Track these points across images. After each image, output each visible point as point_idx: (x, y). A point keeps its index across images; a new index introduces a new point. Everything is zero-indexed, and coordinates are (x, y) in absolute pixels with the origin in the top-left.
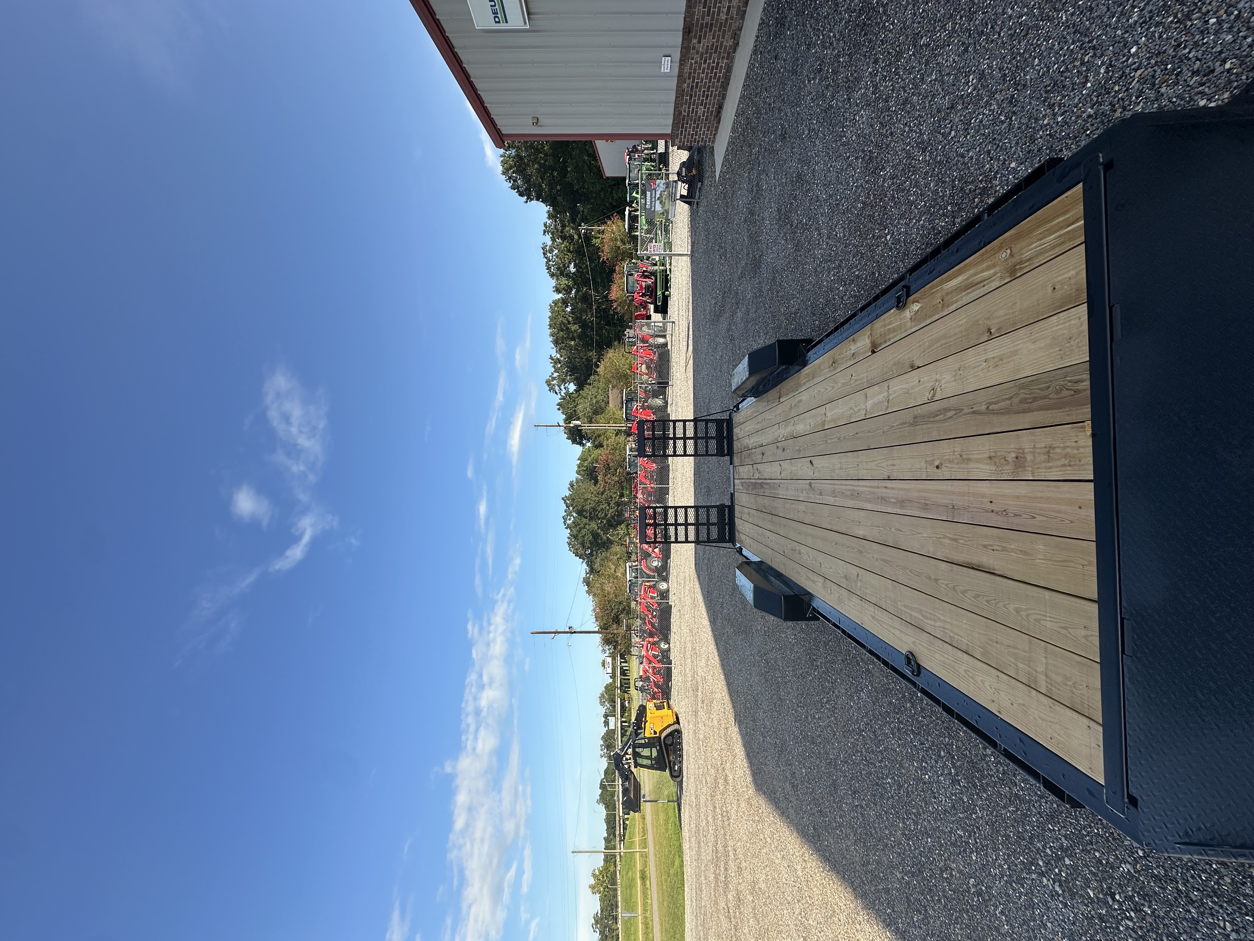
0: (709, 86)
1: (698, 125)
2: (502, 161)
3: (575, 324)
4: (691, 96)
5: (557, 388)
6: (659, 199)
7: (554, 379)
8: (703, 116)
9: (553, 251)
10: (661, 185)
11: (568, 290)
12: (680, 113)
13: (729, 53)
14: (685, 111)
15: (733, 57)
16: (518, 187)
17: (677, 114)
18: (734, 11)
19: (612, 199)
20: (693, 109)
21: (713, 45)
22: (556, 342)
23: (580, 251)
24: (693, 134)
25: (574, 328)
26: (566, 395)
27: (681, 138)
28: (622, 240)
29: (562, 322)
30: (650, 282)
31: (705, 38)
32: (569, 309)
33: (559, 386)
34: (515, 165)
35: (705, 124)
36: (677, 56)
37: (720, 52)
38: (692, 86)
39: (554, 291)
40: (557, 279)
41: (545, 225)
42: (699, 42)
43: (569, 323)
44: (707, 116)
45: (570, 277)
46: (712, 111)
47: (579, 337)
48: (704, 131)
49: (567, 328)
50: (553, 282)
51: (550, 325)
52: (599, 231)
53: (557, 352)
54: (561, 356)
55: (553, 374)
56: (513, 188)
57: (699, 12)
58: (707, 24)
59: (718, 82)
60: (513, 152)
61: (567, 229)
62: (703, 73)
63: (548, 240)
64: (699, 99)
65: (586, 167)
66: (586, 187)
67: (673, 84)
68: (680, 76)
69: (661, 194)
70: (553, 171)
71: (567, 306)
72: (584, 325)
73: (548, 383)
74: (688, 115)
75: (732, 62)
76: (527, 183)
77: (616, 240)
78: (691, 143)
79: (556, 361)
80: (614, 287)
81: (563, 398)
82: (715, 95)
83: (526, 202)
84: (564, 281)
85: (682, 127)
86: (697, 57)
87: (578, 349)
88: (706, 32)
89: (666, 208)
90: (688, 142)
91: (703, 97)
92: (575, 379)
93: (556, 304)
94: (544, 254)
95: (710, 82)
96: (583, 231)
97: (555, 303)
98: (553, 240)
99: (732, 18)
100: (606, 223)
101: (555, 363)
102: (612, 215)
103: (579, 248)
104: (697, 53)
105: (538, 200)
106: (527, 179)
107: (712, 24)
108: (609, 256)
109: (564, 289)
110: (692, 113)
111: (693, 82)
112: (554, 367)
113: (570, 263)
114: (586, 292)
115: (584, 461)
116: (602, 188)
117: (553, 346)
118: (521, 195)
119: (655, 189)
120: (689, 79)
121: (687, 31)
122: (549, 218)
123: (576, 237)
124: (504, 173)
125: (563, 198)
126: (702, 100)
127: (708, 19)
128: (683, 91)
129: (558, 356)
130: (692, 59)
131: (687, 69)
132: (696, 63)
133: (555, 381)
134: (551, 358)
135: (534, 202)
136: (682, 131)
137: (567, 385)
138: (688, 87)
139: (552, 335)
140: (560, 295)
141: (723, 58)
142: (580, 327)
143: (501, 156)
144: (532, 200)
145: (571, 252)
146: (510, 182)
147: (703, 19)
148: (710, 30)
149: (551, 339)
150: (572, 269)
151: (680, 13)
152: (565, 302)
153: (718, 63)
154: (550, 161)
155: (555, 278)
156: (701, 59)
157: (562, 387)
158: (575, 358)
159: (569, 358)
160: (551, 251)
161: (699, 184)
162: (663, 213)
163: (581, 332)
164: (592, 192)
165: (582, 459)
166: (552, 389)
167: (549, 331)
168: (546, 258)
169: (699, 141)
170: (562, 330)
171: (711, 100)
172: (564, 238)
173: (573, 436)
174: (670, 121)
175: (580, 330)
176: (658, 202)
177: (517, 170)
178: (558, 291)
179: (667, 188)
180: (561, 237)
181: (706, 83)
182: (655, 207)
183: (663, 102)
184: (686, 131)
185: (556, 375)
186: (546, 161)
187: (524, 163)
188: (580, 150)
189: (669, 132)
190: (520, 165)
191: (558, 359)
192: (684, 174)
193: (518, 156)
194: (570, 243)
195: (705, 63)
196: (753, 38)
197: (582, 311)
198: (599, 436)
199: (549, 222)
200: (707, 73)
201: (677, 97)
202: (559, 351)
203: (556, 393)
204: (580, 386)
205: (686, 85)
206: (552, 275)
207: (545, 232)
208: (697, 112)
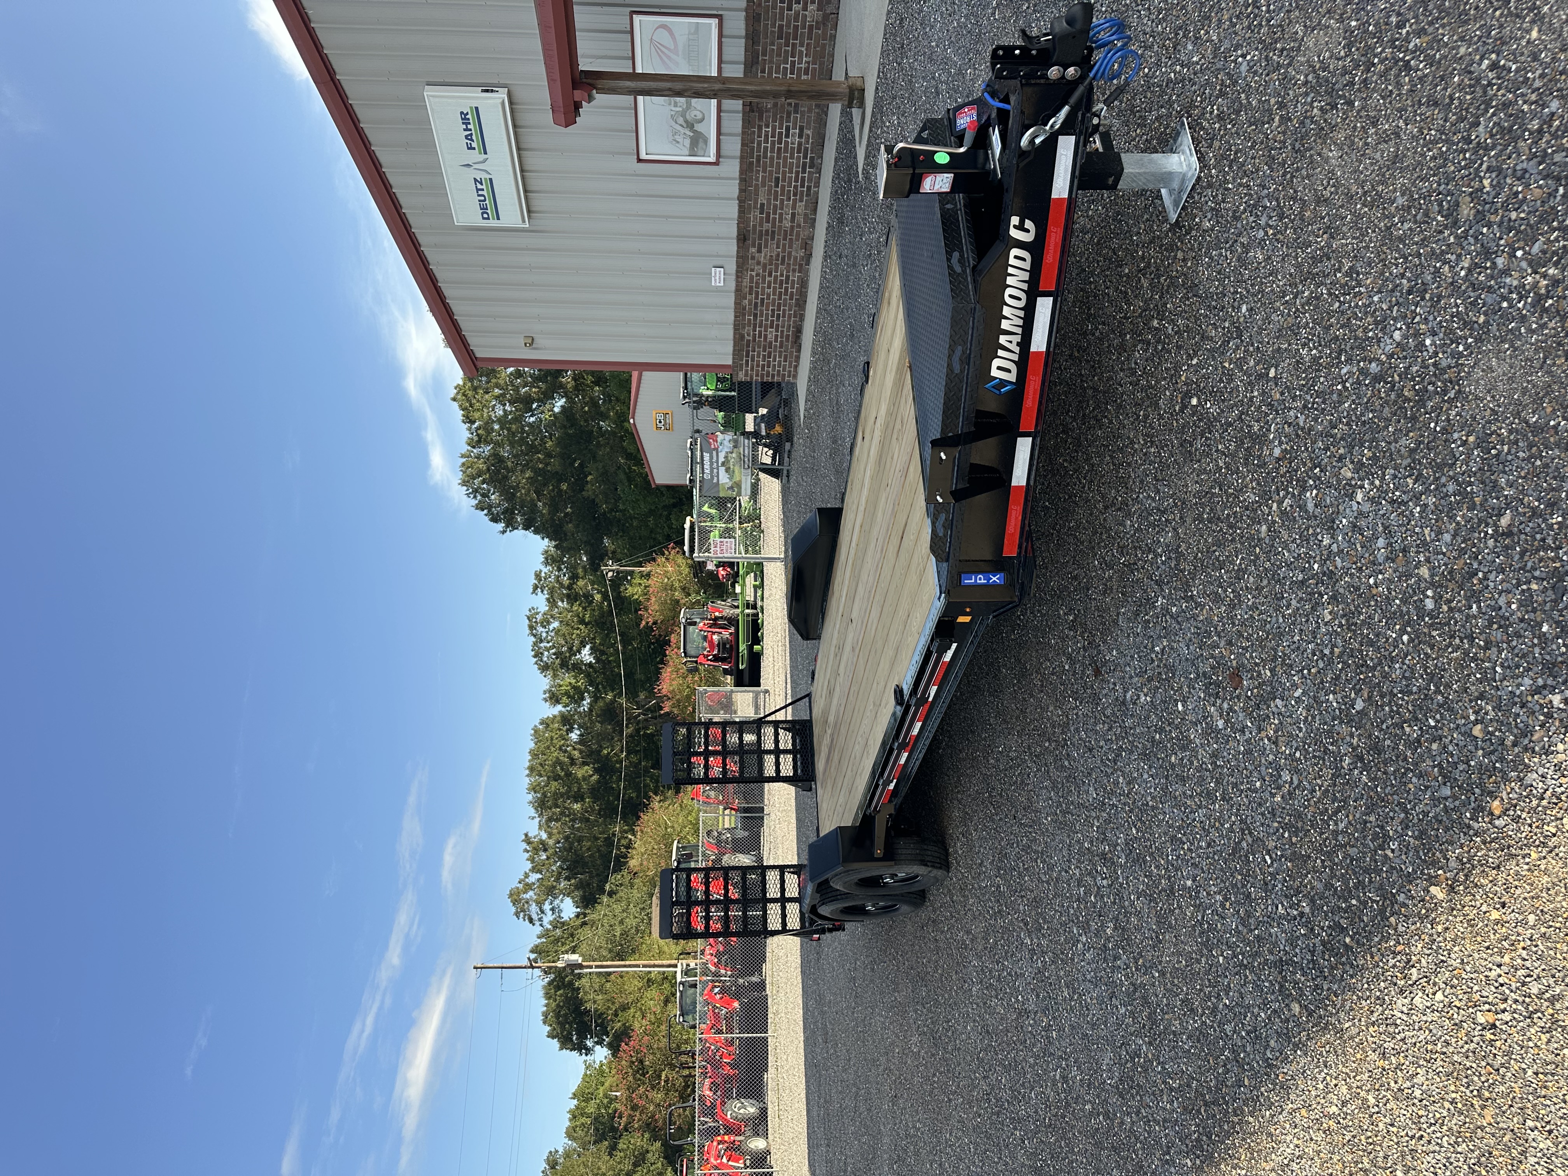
0: (779, 304)
1: (770, 353)
2: (463, 464)
3: (584, 764)
4: (755, 315)
5: (534, 909)
6: (723, 464)
7: (528, 887)
8: (776, 341)
9: (549, 623)
10: (726, 443)
11: (576, 696)
12: (742, 337)
13: (801, 265)
14: (749, 335)
15: (808, 271)
16: (490, 507)
17: (739, 338)
18: (800, 219)
19: (670, 528)
20: (760, 332)
21: (778, 255)
22: (541, 805)
23: (604, 623)
24: (763, 365)
25: (581, 772)
26: (555, 927)
27: (747, 371)
28: (684, 589)
29: (558, 762)
30: (726, 634)
31: (766, 246)
32: (574, 736)
33: (540, 904)
34: (488, 469)
35: (780, 352)
36: (732, 267)
37: (789, 264)
38: (756, 304)
39: (546, 700)
40: (555, 676)
41: (538, 576)
42: (759, 251)
43: (573, 762)
44: (781, 342)
45: (581, 671)
46: (788, 336)
47: (595, 792)
48: (780, 362)
49: (569, 774)
50: (544, 682)
51: (532, 769)
52: (642, 576)
53: (540, 828)
54: (550, 835)
55: (527, 876)
56: (480, 507)
57: (755, 217)
58: (767, 231)
59: (791, 299)
60: (487, 449)
61: (581, 583)
62: (769, 287)
63: (541, 602)
64: (767, 320)
65: (622, 476)
66: (621, 507)
67: (730, 300)
68: (738, 290)
69: (726, 457)
70: (560, 481)
71: (571, 730)
72: (605, 767)
73: (515, 897)
74: (754, 340)
75: (807, 276)
76: (507, 500)
77: (672, 588)
78: (762, 377)
79: (536, 847)
80: (667, 673)
81: (545, 934)
82: (790, 315)
83: (504, 532)
84: (568, 679)
85: (747, 356)
86: (759, 269)
87: (588, 820)
88: (766, 240)
89: (737, 478)
90: (757, 375)
91: (773, 316)
92: (577, 887)
93: (548, 725)
94: (531, 628)
95: (780, 299)
96: (610, 574)
97: (546, 723)
98: (552, 602)
99: (799, 226)
100: (654, 560)
101: (536, 850)
102: (667, 547)
103: (602, 615)
104: (759, 263)
105: (526, 528)
106: (509, 494)
107: (773, 232)
108: (659, 618)
109: (567, 694)
110: (760, 337)
111: (757, 298)
112: (532, 860)
113: (583, 644)
114: (613, 701)
115: (587, 1101)
116: (651, 510)
117: (532, 812)
118: (495, 519)
119: (716, 449)
120: (751, 294)
121: (743, 238)
122: (546, 563)
123: (598, 597)
124: (464, 483)
125: (577, 526)
126: (772, 321)
127: (767, 226)
128: (744, 309)
129: (544, 836)
130: (752, 270)
131: (746, 282)
132: (758, 275)
133: (531, 893)
134: (527, 840)
135: (520, 533)
136: (747, 361)
137: (557, 902)
138: (750, 304)
139: (533, 789)
140: (560, 708)
141: (794, 271)
142: (596, 771)
143: (463, 456)
144: (514, 528)
145: (586, 624)
146: (475, 497)
147: (761, 225)
148: (773, 239)
149: (530, 797)
150: (586, 655)
151: (732, 219)
152: (566, 721)
153: (788, 277)
154: (555, 464)
155: (550, 673)
156: (764, 271)
157: (547, 907)
158: (580, 840)
159: (567, 838)
160: (545, 623)
161: (788, 446)
162: (731, 488)
163: (598, 782)
164: (632, 518)
165: (583, 1095)
166: (521, 910)
167: (527, 780)
168: (535, 636)
169: (773, 376)
170: (556, 778)
171: (784, 321)
172: (572, 598)
173: (563, 1028)
174: (730, 349)
175: (595, 777)
176: (722, 470)
177: (491, 477)
178: (554, 698)
179: (735, 447)
180: (568, 596)
181: (774, 300)
182: (718, 476)
183: (717, 324)
184: (753, 360)
185: (534, 877)
186: (547, 465)
187: (506, 468)
188: (611, 448)
189: (730, 362)
190: (498, 472)
191: (542, 842)
192: (763, 433)
193: (495, 455)
194: (585, 608)
195: (770, 275)
196: (823, 244)
197: (603, 738)
198: (625, 1008)
199: (545, 570)
200: (775, 288)
201: (736, 317)
202: (545, 826)
203: (531, 921)
204: (588, 901)
205: (746, 302)
206: (544, 668)
207: (536, 587)
208: (766, 336)
